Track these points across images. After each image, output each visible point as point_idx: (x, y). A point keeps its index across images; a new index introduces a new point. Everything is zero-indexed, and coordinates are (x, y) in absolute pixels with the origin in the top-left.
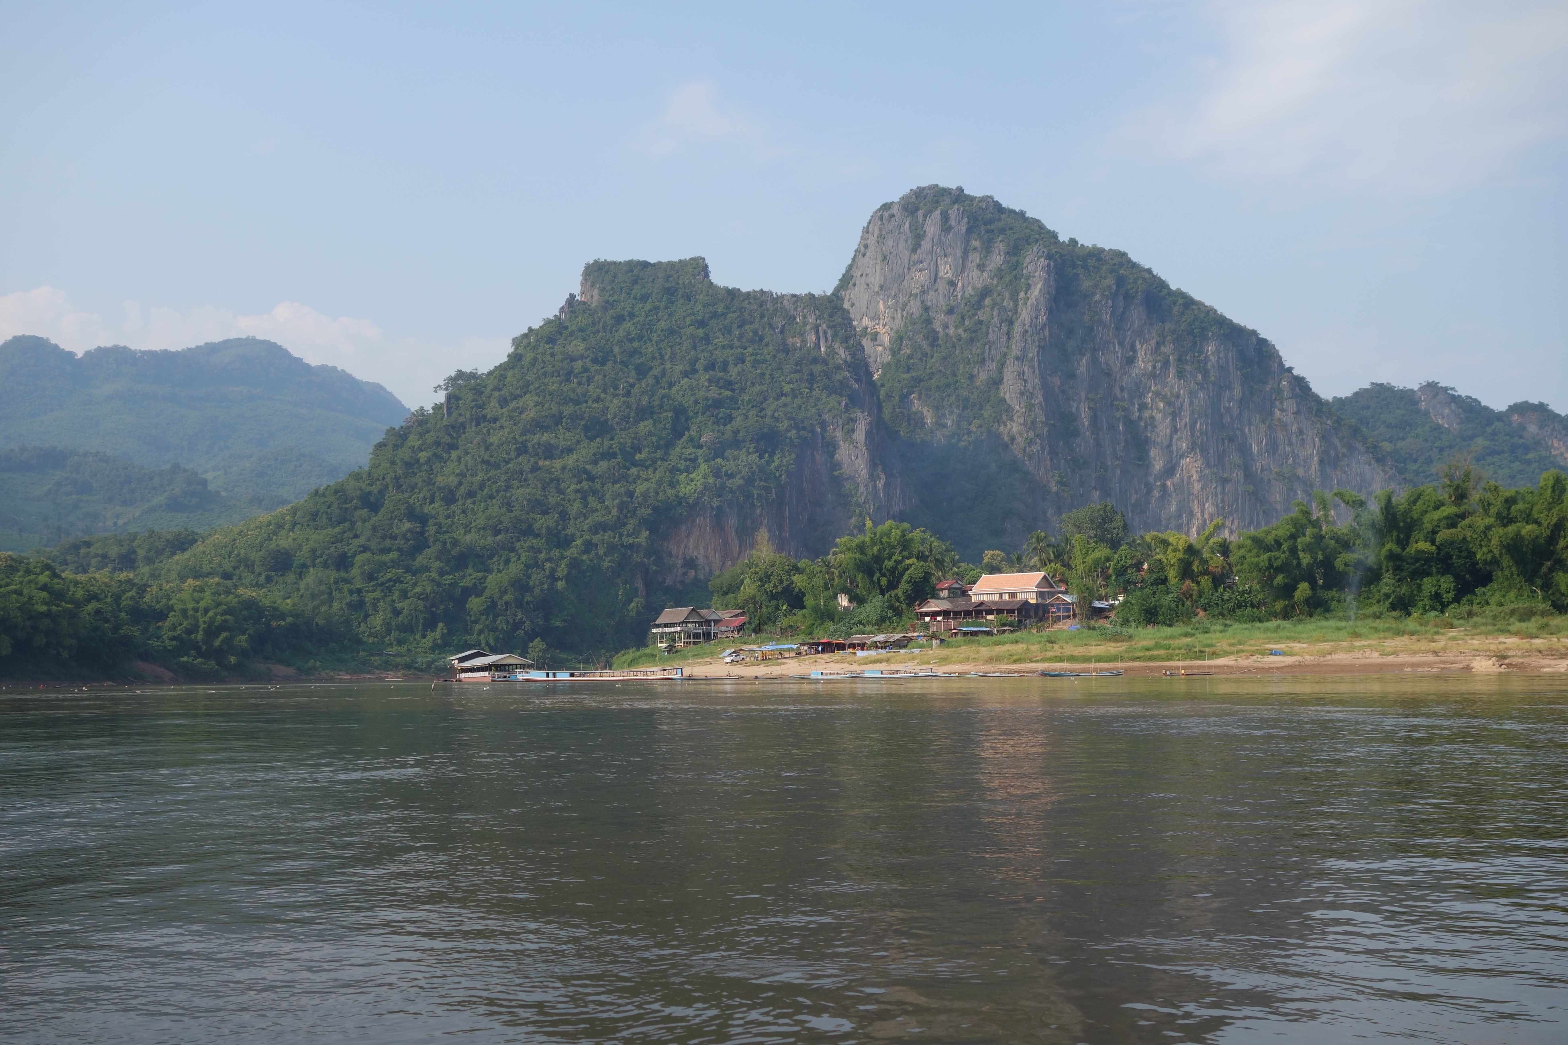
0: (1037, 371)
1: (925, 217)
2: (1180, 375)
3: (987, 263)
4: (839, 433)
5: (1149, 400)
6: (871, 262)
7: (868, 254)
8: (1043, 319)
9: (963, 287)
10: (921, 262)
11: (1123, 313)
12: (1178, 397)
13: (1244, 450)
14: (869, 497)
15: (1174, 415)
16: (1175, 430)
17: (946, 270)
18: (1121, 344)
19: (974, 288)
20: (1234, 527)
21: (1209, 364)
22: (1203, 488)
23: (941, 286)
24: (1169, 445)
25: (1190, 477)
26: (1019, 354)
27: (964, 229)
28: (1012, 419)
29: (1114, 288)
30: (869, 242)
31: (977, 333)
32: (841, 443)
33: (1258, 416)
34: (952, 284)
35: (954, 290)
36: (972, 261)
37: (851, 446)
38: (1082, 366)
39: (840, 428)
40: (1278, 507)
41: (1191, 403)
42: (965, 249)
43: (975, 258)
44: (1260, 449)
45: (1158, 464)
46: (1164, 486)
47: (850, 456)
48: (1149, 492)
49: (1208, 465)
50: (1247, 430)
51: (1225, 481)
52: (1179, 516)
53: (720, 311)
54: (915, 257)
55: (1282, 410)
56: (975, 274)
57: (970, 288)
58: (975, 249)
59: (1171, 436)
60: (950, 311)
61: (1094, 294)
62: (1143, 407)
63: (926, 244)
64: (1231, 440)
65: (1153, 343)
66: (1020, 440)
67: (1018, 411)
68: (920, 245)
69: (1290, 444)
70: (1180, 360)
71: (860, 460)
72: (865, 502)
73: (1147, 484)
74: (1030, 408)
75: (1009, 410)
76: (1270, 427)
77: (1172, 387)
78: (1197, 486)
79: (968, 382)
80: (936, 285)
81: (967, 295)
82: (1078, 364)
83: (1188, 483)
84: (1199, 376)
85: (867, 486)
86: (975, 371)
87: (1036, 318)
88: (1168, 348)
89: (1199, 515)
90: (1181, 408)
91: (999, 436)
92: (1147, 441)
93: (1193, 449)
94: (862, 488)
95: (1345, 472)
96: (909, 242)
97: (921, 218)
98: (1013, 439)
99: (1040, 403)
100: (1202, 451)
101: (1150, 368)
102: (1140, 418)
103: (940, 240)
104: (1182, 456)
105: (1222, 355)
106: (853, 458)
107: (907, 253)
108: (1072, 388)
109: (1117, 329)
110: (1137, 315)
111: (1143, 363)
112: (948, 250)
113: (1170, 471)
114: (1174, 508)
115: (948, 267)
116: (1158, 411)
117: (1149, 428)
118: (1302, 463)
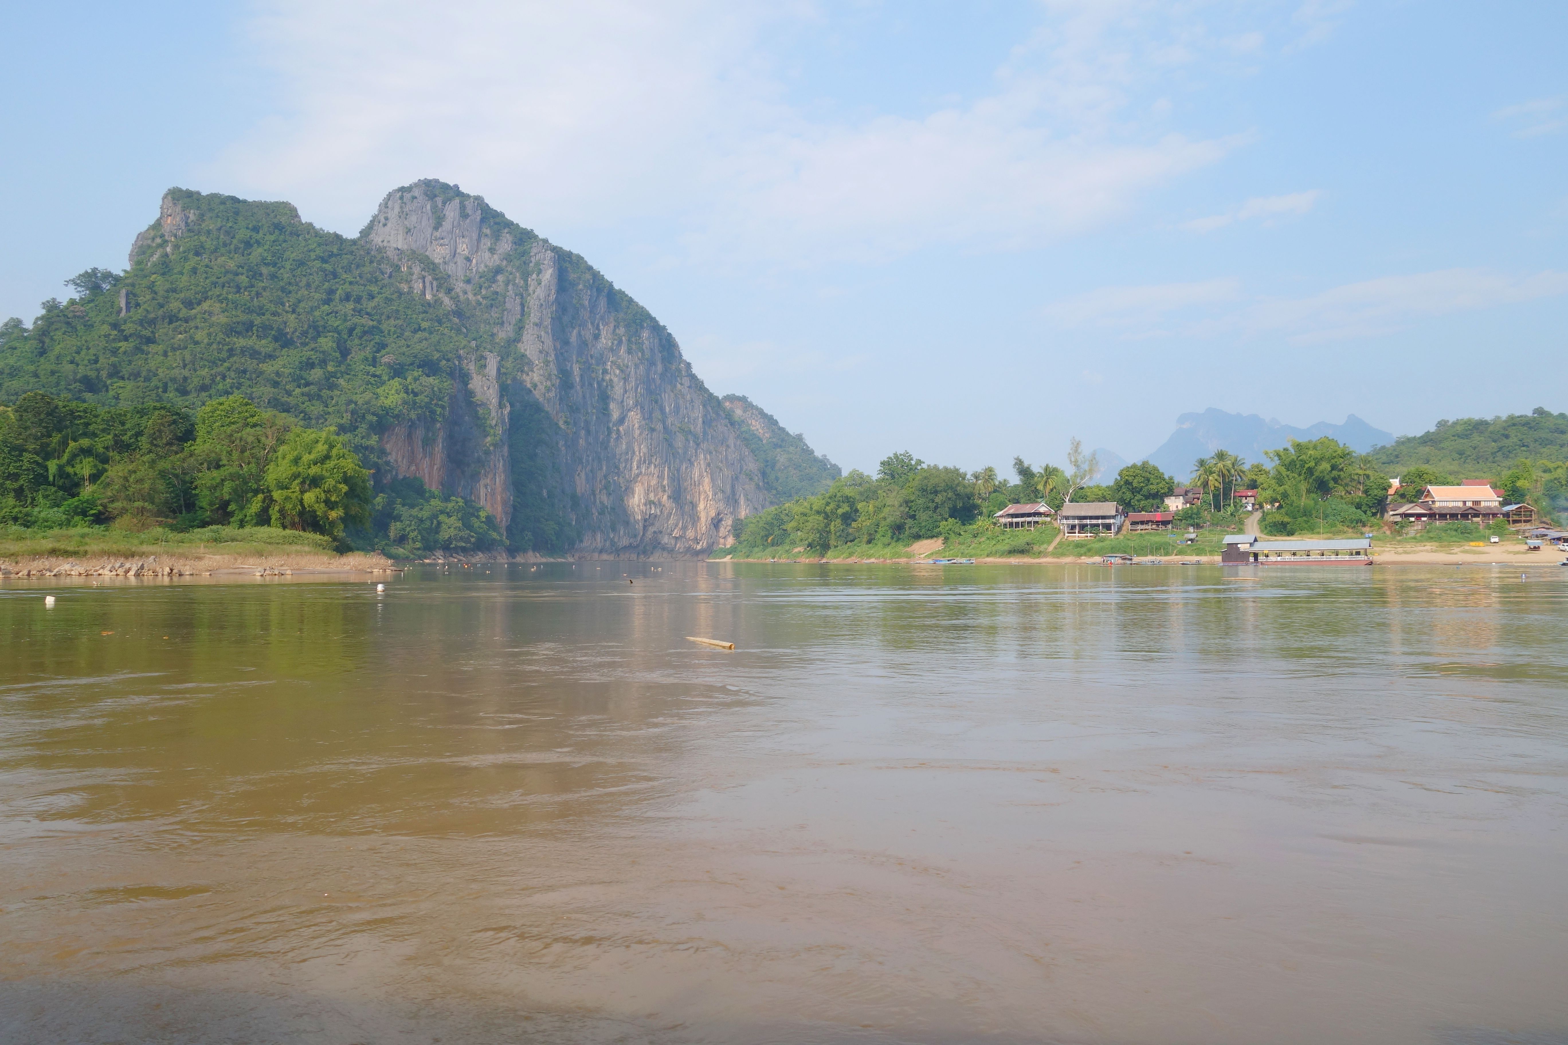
0: (550, 336)
1: (444, 203)
2: (629, 351)
3: (497, 248)
4: (472, 367)
5: (609, 368)
6: (393, 232)
7: (389, 225)
8: (553, 297)
9: (477, 264)
10: (442, 239)
11: (596, 301)
12: (627, 367)
13: (662, 409)
14: (499, 421)
15: (626, 380)
16: (626, 391)
17: (463, 248)
18: (592, 323)
19: (486, 266)
20: (657, 463)
21: (644, 346)
22: (640, 434)
23: (460, 260)
24: (622, 402)
25: (634, 426)
26: (537, 321)
27: (479, 218)
28: (533, 371)
29: (591, 281)
30: (389, 215)
31: (495, 301)
32: (474, 375)
33: (669, 386)
34: (468, 259)
35: (470, 265)
36: (484, 244)
37: (484, 379)
38: (573, 338)
39: (473, 363)
40: (680, 451)
41: (636, 372)
42: (479, 234)
43: (487, 243)
44: (670, 410)
45: (615, 415)
46: (618, 430)
47: (482, 386)
48: (609, 434)
49: (644, 419)
50: (663, 396)
51: (653, 430)
52: (627, 453)
53: (335, 251)
54: (437, 234)
55: (681, 384)
56: (487, 255)
57: (482, 265)
58: (486, 235)
59: (623, 395)
60: (468, 281)
61: (579, 284)
62: (605, 372)
63: (447, 225)
64: (656, 402)
65: (612, 325)
66: (541, 387)
67: (537, 365)
68: (441, 225)
69: (686, 408)
70: (629, 340)
71: (491, 391)
72: (496, 425)
73: (608, 428)
74: (547, 363)
75: (530, 363)
76: (676, 395)
77: (623, 360)
78: (637, 432)
79: (491, 338)
80: (455, 258)
81: (480, 270)
82: (571, 333)
83: (633, 430)
84: (640, 354)
85: (497, 412)
86: (495, 331)
87: (549, 296)
88: (621, 331)
89: (637, 453)
90: (629, 375)
91: (521, 383)
92: (608, 397)
93: (636, 405)
94: (493, 414)
95: (715, 431)
96: (431, 221)
97: (440, 205)
98: (535, 386)
99: (553, 360)
100: (641, 407)
101: (610, 344)
102: (603, 380)
103: (459, 224)
104: (629, 410)
105: (651, 341)
106: (485, 388)
107: (430, 230)
108: (567, 352)
109: (591, 312)
110: (603, 303)
111: (605, 340)
112: (466, 233)
113: (621, 421)
114: (624, 447)
115: (465, 246)
116: (614, 376)
117: (609, 387)
118: (692, 422)
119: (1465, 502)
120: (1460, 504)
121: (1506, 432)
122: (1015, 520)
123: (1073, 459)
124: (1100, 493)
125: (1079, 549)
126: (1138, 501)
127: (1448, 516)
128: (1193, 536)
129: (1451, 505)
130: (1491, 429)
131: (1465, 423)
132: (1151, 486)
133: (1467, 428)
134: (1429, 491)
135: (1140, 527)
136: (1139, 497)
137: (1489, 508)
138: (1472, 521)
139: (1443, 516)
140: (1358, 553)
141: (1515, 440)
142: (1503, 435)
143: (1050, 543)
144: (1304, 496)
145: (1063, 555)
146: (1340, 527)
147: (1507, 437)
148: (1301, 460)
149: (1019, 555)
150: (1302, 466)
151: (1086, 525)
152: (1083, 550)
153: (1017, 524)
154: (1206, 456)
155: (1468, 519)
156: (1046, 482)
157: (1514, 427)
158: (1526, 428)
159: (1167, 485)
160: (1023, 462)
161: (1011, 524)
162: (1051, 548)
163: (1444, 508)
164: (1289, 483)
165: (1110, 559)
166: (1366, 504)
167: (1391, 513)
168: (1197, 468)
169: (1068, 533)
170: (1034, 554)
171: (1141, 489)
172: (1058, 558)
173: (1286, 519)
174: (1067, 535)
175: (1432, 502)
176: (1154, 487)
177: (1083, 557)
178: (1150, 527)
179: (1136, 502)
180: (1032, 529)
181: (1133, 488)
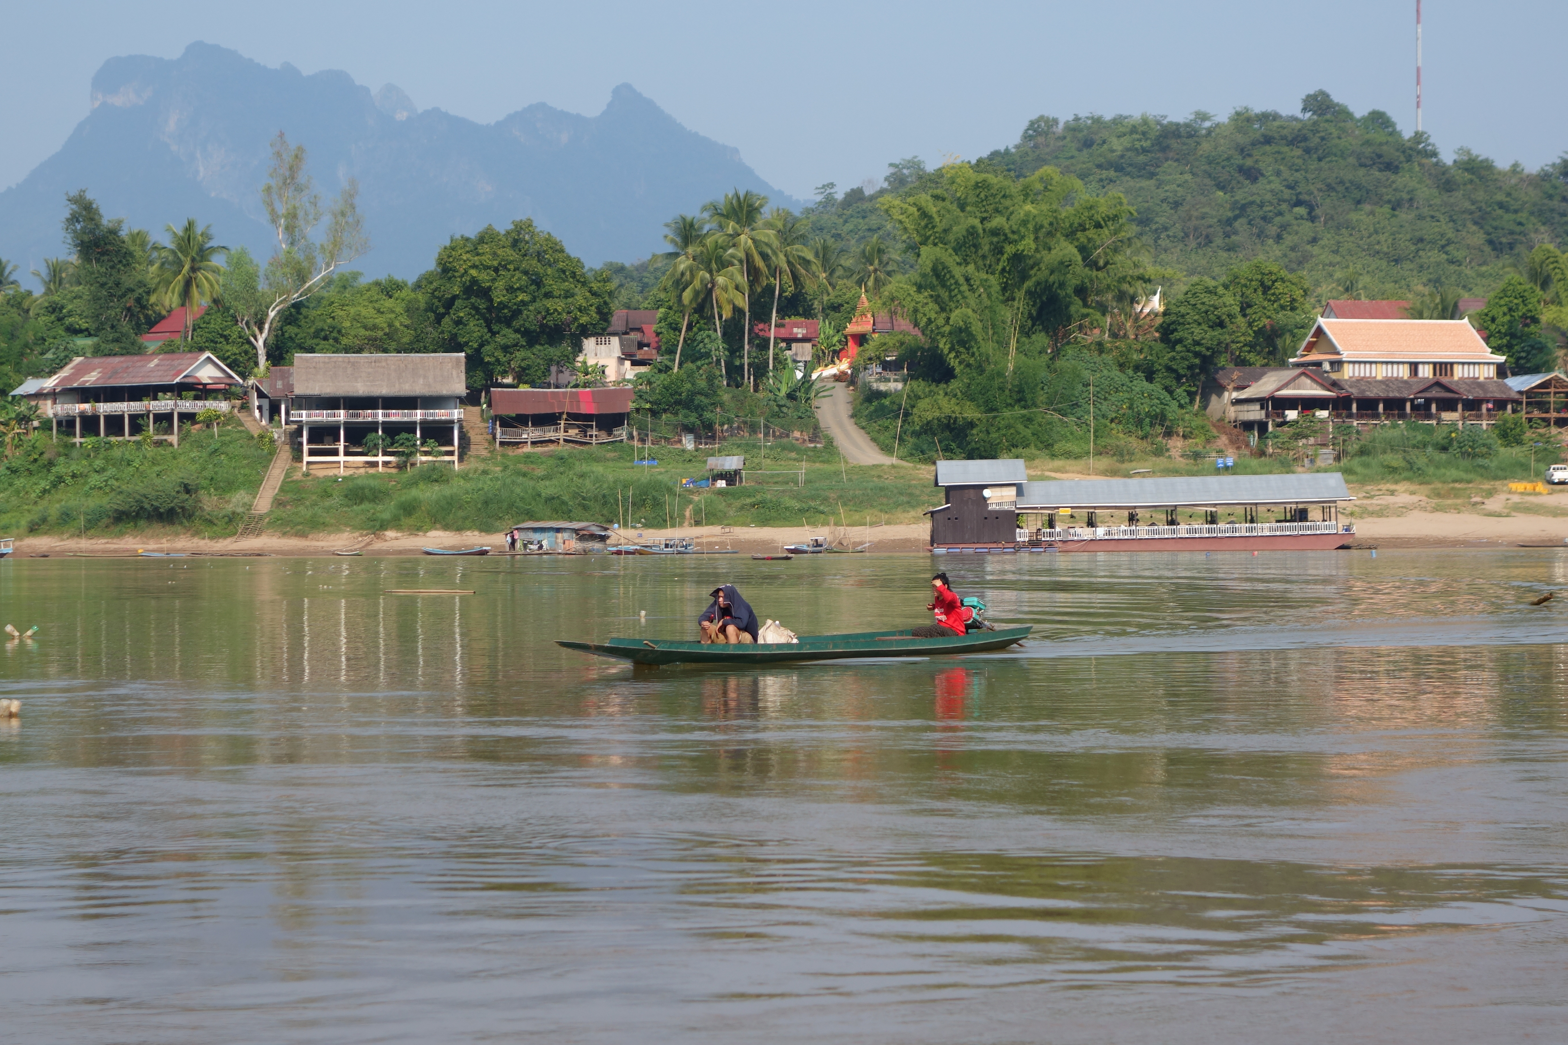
119: (1414, 367)
120: (1403, 372)
121: (1249, 162)
122: (105, 408)
123: (281, 209)
124: (381, 321)
125: (366, 506)
126: (505, 349)
127: (1381, 407)
128: (732, 463)
129: (1381, 373)
130: (1206, 147)
131: (1134, 130)
132: (549, 304)
133: (1138, 145)
134: (1320, 332)
135: (530, 434)
136: (508, 336)
137: (1474, 382)
138: (1439, 420)
139: (1368, 406)
140: (1301, 515)
141: (1276, 185)
142: (1241, 169)
143: (254, 485)
144: (1013, 343)
145: (315, 525)
146: (1120, 437)
147: (1252, 175)
148: (995, 232)
149: (157, 527)
150: (998, 251)
151: (372, 427)
152: (386, 511)
153: (115, 424)
154: (693, 212)
155: (1429, 416)
156: (188, 284)
157: (1267, 148)
158: (1298, 152)
159: (595, 301)
160: (96, 212)
161: (90, 424)
162: (263, 503)
163: (1369, 382)
164: (972, 301)
165: (536, 537)
166: (1169, 369)
167: (1235, 395)
168: (671, 249)
169: (312, 453)
170: (210, 522)
171: (516, 313)
172: (303, 535)
173: (971, 413)
174: (306, 458)
175: (1332, 363)
176: (558, 305)
177: (390, 534)
178: (561, 435)
179: (499, 354)
180: (174, 439)
181: (490, 309)
